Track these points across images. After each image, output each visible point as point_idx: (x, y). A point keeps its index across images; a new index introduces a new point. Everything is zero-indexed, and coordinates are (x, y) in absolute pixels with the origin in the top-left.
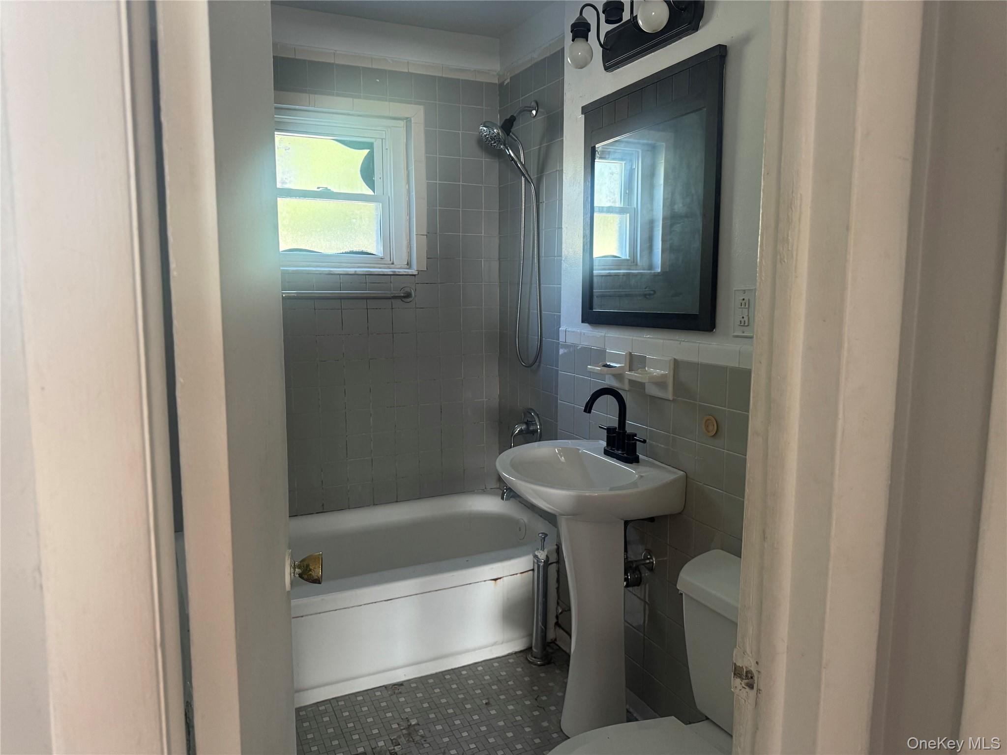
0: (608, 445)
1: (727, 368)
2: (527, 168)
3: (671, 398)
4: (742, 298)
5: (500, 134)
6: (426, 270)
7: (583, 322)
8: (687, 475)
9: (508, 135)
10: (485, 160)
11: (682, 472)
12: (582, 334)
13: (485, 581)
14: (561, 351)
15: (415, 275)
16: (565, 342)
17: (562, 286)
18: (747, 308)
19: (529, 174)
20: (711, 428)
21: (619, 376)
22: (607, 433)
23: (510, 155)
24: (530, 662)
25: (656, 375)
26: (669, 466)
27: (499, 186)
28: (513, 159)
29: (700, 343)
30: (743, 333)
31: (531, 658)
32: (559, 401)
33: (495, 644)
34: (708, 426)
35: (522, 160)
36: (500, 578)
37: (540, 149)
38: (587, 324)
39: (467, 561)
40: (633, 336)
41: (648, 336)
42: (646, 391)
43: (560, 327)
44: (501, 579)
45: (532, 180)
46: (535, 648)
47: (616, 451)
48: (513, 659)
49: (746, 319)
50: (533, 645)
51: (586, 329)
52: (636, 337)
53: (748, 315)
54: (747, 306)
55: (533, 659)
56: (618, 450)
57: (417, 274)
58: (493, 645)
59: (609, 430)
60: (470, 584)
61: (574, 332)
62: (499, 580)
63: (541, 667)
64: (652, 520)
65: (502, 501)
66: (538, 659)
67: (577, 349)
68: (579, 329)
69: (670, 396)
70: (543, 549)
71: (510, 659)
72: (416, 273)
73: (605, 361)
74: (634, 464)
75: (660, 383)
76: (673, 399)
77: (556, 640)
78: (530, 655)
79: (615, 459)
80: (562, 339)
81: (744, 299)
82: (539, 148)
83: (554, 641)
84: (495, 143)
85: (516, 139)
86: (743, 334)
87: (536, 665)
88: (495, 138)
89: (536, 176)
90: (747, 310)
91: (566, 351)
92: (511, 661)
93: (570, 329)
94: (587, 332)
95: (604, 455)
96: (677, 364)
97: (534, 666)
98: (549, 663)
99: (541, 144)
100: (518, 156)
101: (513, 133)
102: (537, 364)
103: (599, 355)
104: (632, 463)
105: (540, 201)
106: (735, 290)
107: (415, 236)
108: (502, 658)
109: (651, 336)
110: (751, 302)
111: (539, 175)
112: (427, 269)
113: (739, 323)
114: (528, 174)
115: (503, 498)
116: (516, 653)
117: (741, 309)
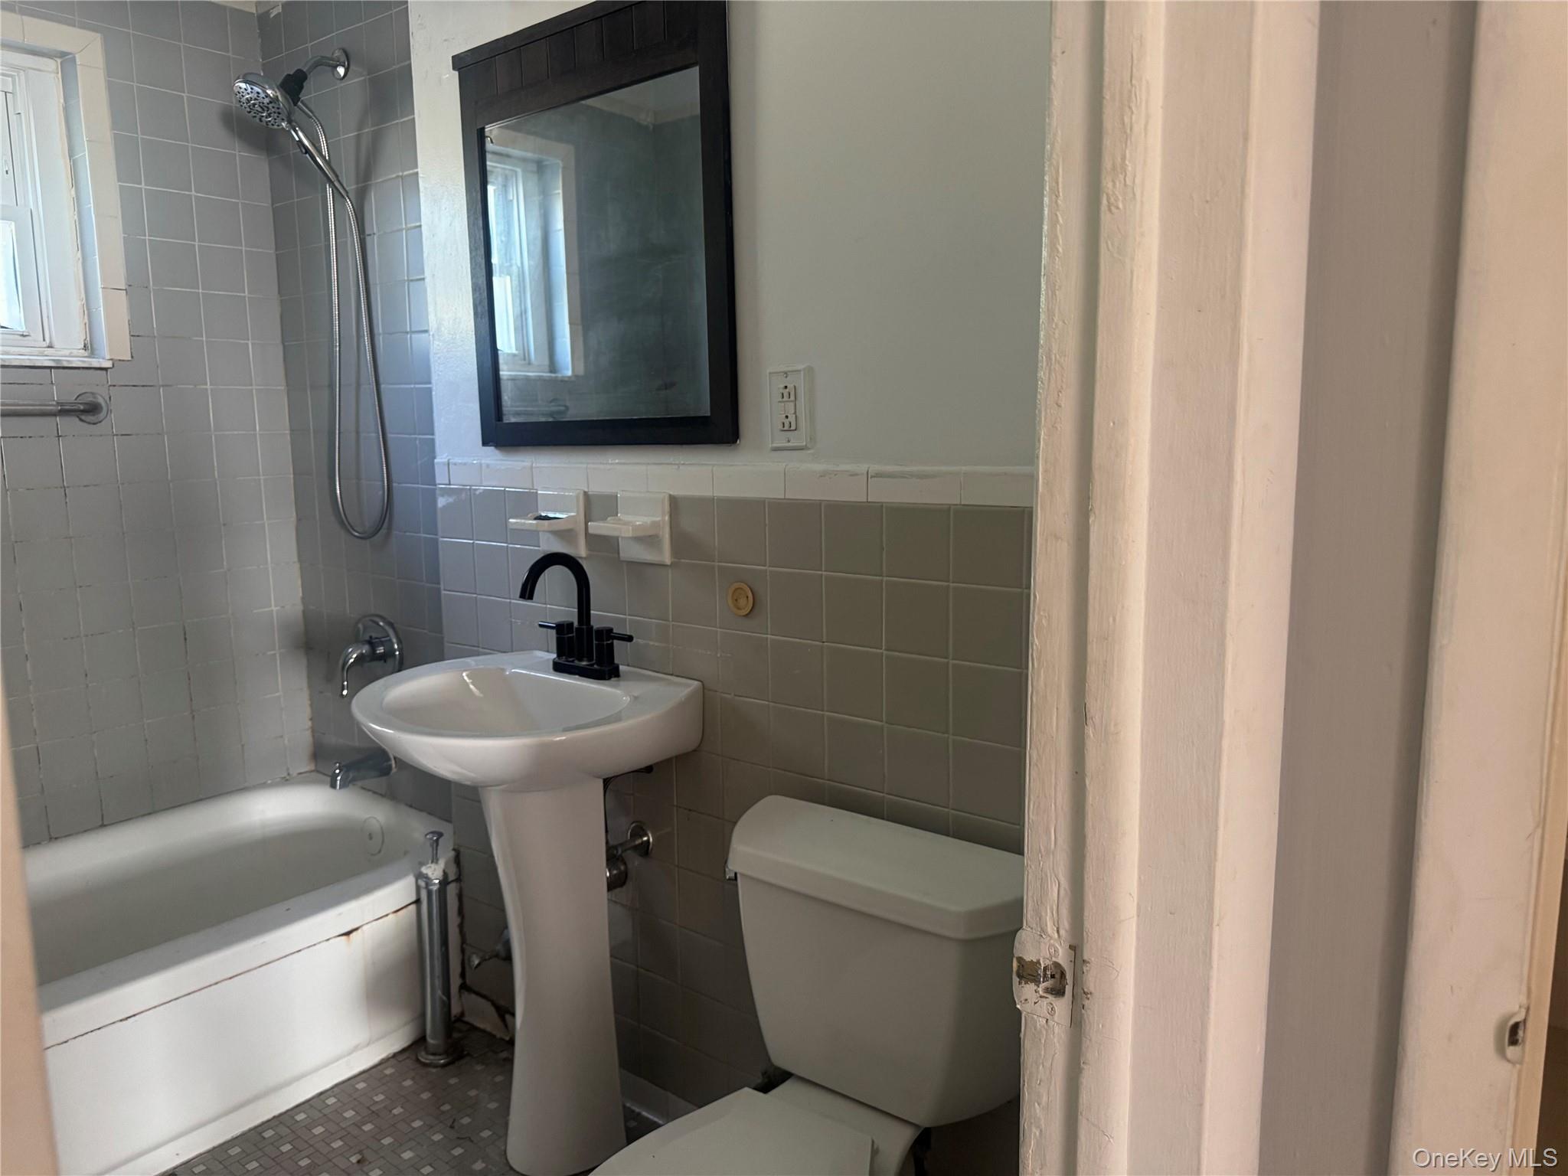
0: (559, 655)
1: (764, 502)
2: (334, 167)
3: (668, 561)
4: (783, 386)
5: (280, 98)
6: (130, 359)
7: (485, 443)
8: (703, 685)
9: (295, 104)
10: (240, 154)
11: (696, 683)
12: (484, 466)
13: (328, 940)
14: (441, 502)
15: (106, 369)
16: (450, 484)
17: (434, 386)
18: (792, 401)
19: (341, 181)
20: (742, 602)
21: (565, 534)
22: (557, 633)
23: (300, 141)
24: (425, 1065)
25: (639, 525)
26: (672, 675)
27: (273, 204)
28: (307, 151)
29: (713, 465)
30: (789, 441)
31: (426, 1056)
32: (443, 592)
33: (356, 1048)
34: (736, 600)
35: (325, 152)
36: (356, 929)
37: (358, 137)
38: (493, 448)
39: (288, 910)
40: (588, 463)
41: (617, 461)
42: (621, 554)
43: (434, 458)
44: (359, 931)
45: (347, 192)
46: (432, 1039)
47: (576, 662)
48: (392, 1067)
49: (792, 418)
50: (428, 1032)
51: (492, 457)
52: (593, 463)
53: (795, 413)
54: (792, 398)
55: (431, 1057)
56: (580, 660)
57: (111, 366)
58: (350, 1053)
59: (561, 629)
60: (300, 951)
61: (465, 464)
62: (354, 933)
63: (447, 1068)
64: (649, 769)
65: (332, 791)
66: (440, 1055)
67: (474, 494)
68: (476, 458)
69: (667, 558)
70: (435, 860)
71: (386, 1068)
72: (108, 364)
73: (537, 511)
74: (613, 679)
75: (649, 540)
76: (672, 563)
77: (462, 1014)
78: (423, 1053)
79: (577, 676)
80: (441, 478)
81: (786, 387)
82: (358, 135)
83: (460, 1018)
84: (269, 115)
85: (311, 114)
86: (790, 444)
87: (436, 1066)
88: (270, 106)
89: (353, 187)
90: (792, 404)
91: (451, 500)
92: (388, 1072)
93: (458, 460)
94: (492, 462)
95: (554, 672)
96: (674, 502)
97: (434, 1070)
98: (461, 1057)
99: (360, 127)
100: (317, 145)
101: (302, 102)
102: (383, 531)
103: (526, 502)
104: (609, 679)
105: (367, 232)
106: (770, 373)
107: (100, 290)
108: (371, 1072)
109: (623, 461)
110: (798, 391)
111: (360, 185)
112: (132, 357)
113: (781, 427)
114: (339, 181)
115: (333, 786)
116: (395, 1055)
117: (783, 404)
